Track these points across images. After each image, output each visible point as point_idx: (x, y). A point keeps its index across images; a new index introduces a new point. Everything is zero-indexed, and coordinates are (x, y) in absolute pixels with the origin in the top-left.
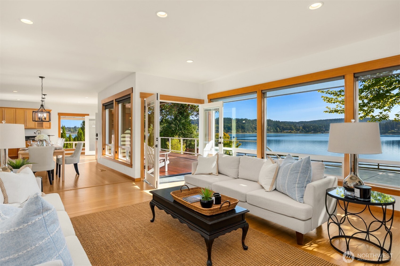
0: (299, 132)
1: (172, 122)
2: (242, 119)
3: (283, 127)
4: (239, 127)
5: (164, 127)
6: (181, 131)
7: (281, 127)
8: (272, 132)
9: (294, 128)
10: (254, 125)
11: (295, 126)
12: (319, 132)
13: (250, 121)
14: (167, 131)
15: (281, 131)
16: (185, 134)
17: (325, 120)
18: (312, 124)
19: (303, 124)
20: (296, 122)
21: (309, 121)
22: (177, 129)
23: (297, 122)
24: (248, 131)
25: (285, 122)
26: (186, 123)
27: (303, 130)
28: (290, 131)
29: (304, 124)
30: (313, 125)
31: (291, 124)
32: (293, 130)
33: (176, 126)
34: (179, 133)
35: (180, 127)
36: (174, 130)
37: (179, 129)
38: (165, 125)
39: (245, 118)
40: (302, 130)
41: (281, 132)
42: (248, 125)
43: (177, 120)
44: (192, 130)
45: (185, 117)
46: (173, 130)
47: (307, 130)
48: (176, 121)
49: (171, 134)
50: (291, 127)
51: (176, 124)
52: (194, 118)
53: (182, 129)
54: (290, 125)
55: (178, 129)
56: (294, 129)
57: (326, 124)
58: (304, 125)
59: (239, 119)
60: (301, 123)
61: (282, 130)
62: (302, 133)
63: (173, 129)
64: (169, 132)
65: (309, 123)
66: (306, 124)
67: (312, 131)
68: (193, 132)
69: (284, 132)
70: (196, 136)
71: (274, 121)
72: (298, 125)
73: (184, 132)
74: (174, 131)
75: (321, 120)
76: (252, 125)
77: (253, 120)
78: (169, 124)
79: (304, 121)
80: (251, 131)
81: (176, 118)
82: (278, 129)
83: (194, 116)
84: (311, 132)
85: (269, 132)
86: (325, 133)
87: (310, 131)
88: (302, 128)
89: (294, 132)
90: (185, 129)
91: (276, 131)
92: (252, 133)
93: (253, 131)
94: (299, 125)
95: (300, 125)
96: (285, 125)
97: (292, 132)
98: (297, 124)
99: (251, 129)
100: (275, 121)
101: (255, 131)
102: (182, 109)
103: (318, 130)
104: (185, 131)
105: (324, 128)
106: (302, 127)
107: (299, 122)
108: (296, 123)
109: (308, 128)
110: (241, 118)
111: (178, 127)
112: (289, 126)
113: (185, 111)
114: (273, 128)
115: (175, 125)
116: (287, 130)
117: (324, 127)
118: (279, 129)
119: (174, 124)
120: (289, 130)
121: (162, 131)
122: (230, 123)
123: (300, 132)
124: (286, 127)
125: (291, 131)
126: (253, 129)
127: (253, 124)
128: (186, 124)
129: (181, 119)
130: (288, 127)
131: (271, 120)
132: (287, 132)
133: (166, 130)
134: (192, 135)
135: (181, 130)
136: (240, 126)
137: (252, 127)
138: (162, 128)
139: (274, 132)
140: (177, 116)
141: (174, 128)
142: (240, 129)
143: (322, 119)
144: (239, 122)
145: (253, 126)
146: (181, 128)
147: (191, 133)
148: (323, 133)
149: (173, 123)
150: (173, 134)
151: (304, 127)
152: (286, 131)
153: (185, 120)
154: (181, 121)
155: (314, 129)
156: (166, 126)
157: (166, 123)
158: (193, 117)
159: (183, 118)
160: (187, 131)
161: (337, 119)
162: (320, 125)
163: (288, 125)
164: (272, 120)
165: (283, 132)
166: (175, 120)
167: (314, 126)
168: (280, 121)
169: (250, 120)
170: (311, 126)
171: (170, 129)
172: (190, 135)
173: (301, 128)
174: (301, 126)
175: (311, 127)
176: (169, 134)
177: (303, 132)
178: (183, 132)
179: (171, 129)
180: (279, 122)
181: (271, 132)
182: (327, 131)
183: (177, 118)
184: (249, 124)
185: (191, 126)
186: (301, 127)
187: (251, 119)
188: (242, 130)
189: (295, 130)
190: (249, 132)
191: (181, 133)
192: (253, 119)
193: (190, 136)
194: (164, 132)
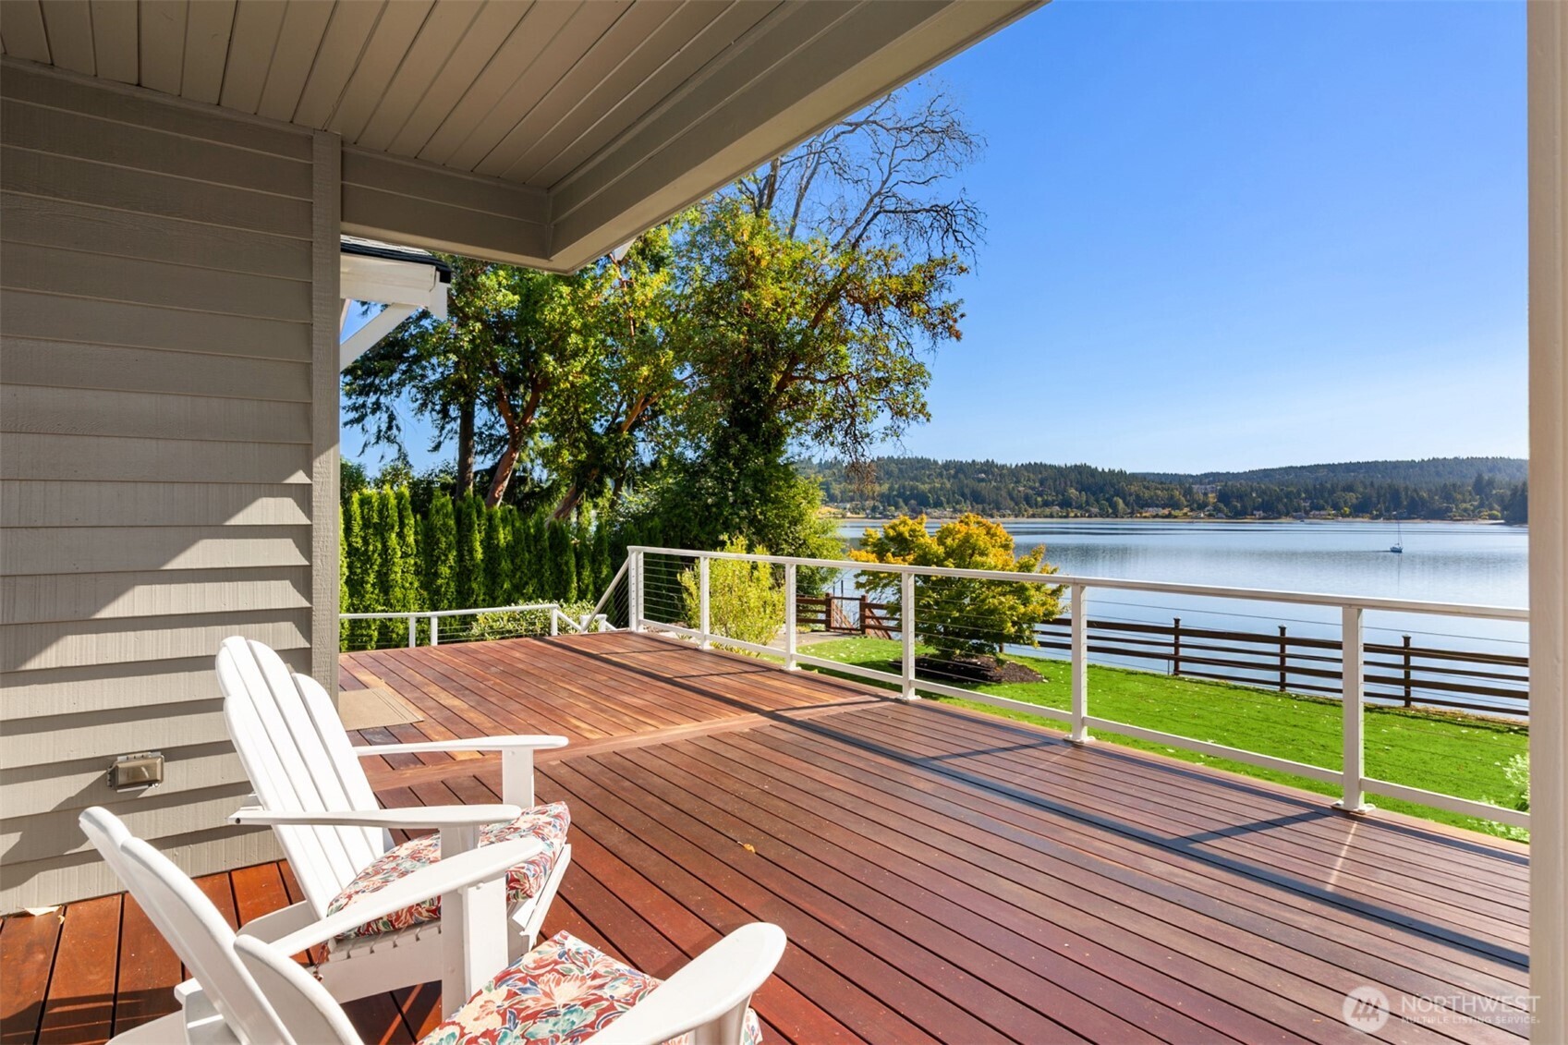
0: (1202, 515)
1: (704, 466)
2: (974, 461)
3: (1138, 496)
4: (963, 495)
5: (664, 492)
6: (745, 512)
7: (1131, 495)
8: (1096, 516)
9: (1183, 499)
10: (1021, 489)
11: (1188, 492)
12: (1287, 514)
13: (1005, 471)
14: (678, 511)
15: (1129, 511)
16: (765, 526)
17: (1308, 467)
18: (1255, 484)
19: (1219, 481)
20: (1191, 476)
21: (1241, 471)
22: (726, 497)
23: (1194, 474)
24: (999, 509)
25: (1147, 474)
26: (772, 470)
27: (1221, 505)
28: (1166, 512)
29: (1223, 484)
30: (1260, 487)
31: (1171, 483)
32: (1176, 506)
33: (723, 484)
34: (738, 520)
35: (743, 491)
36: (712, 505)
37: (735, 501)
38: (671, 481)
39: (988, 461)
40: (1217, 509)
41: (1132, 515)
42: (998, 489)
43: (727, 455)
44: (798, 506)
45: (763, 443)
46: (708, 507)
47: (1236, 507)
48: (725, 464)
49: (701, 524)
50: (1172, 497)
51: (721, 478)
52: (808, 448)
53: (753, 501)
54: (1165, 486)
55: (731, 500)
56: (1185, 503)
57: (1315, 486)
58: (1226, 486)
59: (961, 462)
60: (1211, 479)
61: (1136, 508)
62: (1218, 518)
63: (710, 501)
64: (691, 514)
65: (1242, 481)
66: (1230, 483)
67: (1255, 512)
68: (802, 515)
69: (1144, 515)
70: (816, 533)
71: (1100, 470)
72: (1198, 486)
73: (761, 513)
74: (714, 510)
75: (1291, 468)
76: (1013, 488)
77: (1017, 465)
78: (688, 478)
79: (1224, 472)
80: (1013, 510)
81: (721, 447)
82: (1120, 501)
83: (809, 438)
84: (1252, 514)
85: (1082, 516)
86: (1310, 518)
87: (1250, 510)
88: (1214, 498)
89: (1185, 514)
90: (765, 500)
91: (1110, 511)
92: (1016, 516)
93: (1020, 508)
94: (1203, 487)
95: (1208, 487)
96: (1148, 488)
97: (1176, 517)
98: (1195, 484)
99: (1012, 504)
100: (1107, 470)
101: (1026, 511)
102: (748, 405)
103: (1280, 507)
104: (764, 508)
105: (1304, 500)
106: (1214, 495)
107: (1202, 475)
108: (1191, 480)
109: (1240, 497)
110: (970, 461)
111: (731, 490)
112: (1163, 489)
113: (764, 414)
114: (1097, 501)
115: (719, 480)
116: (1157, 506)
117: (1303, 495)
118: (1124, 502)
119: (712, 477)
120: (1163, 508)
121: (653, 509)
122: (927, 480)
123: (1210, 516)
124: (1152, 494)
125: (1173, 512)
126: (1017, 504)
127: (1018, 482)
128: (771, 476)
129: (744, 451)
130: (1158, 496)
131: (1090, 467)
132: (1154, 514)
133: (676, 506)
134: (799, 528)
135: (747, 503)
136: (967, 491)
137: (1015, 496)
138: (657, 493)
139: (1102, 516)
140: (725, 440)
141: (713, 494)
142: (965, 502)
143: (1294, 465)
144: (961, 476)
145: (1020, 492)
146: (747, 495)
147: (795, 522)
148: (1301, 518)
149: (708, 471)
150: (706, 524)
151: (1224, 497)
152: (1152, 511)
153: (765, 459)
154: (748, 461)
155: (1263, 502)
156: (674, 487)
157: (675, 472)
158: (802, 445)
159: (755, 446)
160: (775, 508)
161: (1358, 463)
162: (1289, 489)
163: (1160, 486)
164: (1093, 467)
165: (1141, 513)
166: (717, 458)
167: (1264, 492)
168: (1128, 473)
169: (1003, 467)
170: (1252, 490)
171: (693, 498)
172: (789, 528)
173: (1212, 498)
174: (1212, 492)
175: (1254, 495)
176: (686, 524)
177: (1220, 515)
178: (756, 516)
179: (700, 499)
180: (1122, 474)
181: (1090, 516)
182: (1317, 513)
183: (728, 447)
184: (1001, 481)
185: (794, 486)
186: (1210, 495)
187: (1008, 465)
188: (972, 507)
189: (1187, 506)
190: (1004, 516)
191: (745, 517)
192: (1020, 464)
193: (791, 535)
194: (666, 516)
